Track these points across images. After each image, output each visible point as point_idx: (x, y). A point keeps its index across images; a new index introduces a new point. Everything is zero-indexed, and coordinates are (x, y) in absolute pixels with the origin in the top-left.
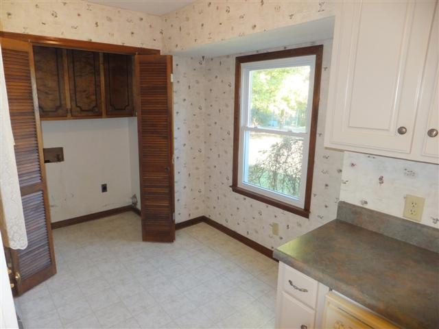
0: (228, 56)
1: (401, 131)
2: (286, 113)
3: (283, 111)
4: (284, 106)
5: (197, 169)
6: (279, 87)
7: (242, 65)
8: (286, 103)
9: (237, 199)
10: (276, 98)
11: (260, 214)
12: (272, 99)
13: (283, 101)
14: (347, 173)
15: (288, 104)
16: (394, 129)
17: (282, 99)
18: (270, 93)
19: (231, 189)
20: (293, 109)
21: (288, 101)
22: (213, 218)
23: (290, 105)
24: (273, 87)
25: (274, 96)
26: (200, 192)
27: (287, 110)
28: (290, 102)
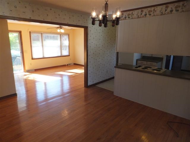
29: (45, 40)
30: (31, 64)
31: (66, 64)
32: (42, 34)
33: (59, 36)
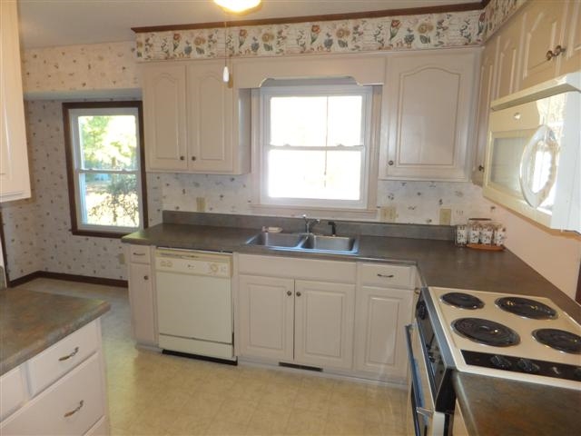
0: (53, 101)
1: (182, 158)
2: (119, 161)
3: (113, 160)
4: (114, 152)
5: (25, 219)
6: (106, 129)
7: (70, 111)
8: (117, 148)
9: (79, 242)
10: (103, 143)
11: (105, 249)
12: (98, 144)
13: (113, 146)
14: (165, 191)
15: (120, 150)
16: (179, 158)
17: (112, 144)
18: (94, 137)
19: (70, 233)
20: (127, 156)
21: (119, 146)
22: (52, 270)
23: (122, 152)
24: (97, 130)
25: (100, 140)
26: (31, 244)
27: (119, 157)
28: (122, 148)
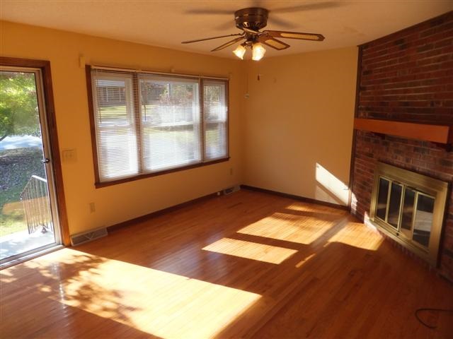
29: (146, 103)
30: (92, 210)
31: (217, 190)
32: (135, 77)
33: (197, 85)
